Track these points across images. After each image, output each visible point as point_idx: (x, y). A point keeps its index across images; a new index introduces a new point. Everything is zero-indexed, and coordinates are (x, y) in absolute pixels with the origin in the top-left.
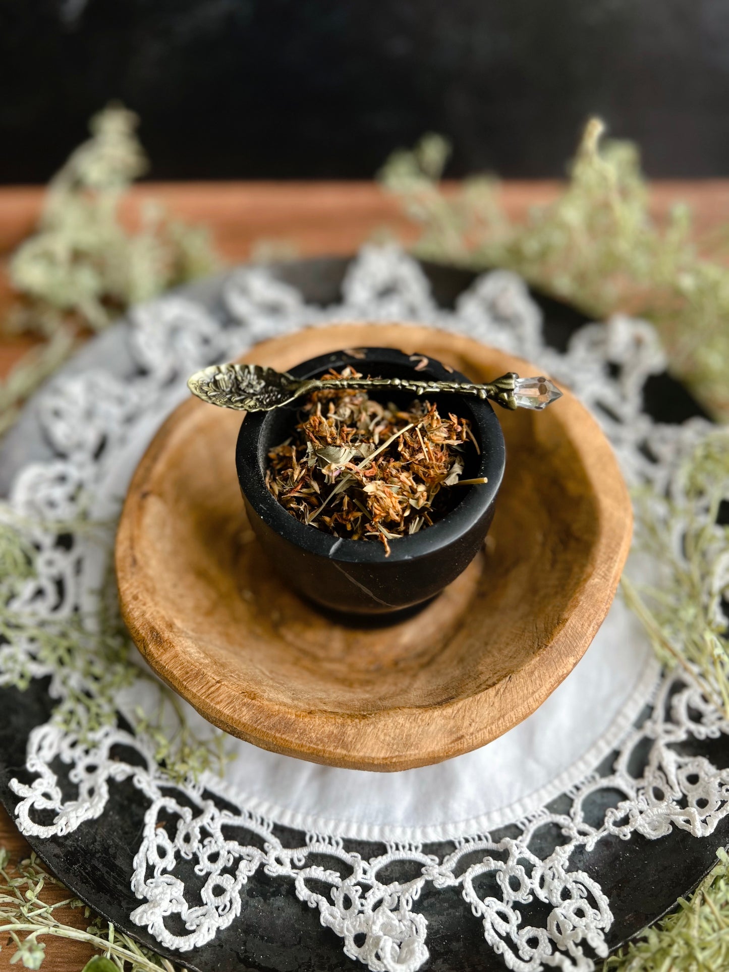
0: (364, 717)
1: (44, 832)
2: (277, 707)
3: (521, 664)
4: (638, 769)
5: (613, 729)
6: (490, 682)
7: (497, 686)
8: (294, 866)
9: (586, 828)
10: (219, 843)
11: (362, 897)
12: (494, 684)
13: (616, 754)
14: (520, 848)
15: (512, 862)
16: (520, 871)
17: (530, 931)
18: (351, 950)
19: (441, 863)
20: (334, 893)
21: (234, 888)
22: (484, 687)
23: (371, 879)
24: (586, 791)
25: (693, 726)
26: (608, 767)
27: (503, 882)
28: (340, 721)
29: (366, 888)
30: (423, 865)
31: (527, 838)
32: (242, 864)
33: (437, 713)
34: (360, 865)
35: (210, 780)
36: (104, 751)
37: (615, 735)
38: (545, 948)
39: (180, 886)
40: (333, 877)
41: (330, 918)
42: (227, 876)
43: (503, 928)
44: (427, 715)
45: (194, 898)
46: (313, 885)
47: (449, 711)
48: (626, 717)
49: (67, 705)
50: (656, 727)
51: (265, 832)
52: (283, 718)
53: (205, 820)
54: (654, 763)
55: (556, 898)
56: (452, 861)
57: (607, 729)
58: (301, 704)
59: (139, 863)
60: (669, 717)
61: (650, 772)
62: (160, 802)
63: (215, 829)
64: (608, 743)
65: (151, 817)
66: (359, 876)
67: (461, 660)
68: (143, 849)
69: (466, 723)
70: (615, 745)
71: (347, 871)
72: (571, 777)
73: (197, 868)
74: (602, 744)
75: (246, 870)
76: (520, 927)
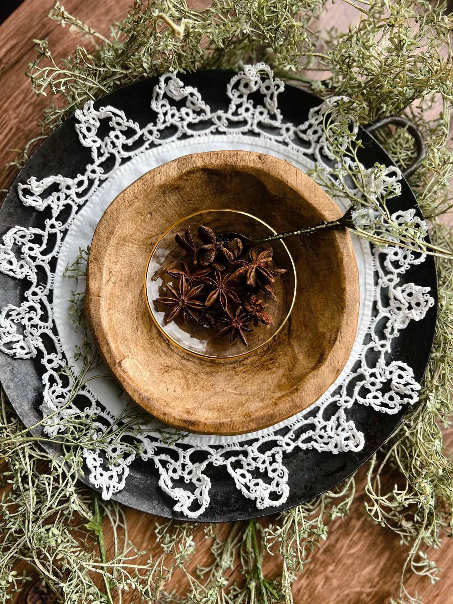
0: (297, 390)
1: (202, 511)
2: (262, 413)
3: (340, 322)
4: (386, 303)
5: (368, 293)
6: (333, 338)
7: (338, 339)
8: (294, 441)
9: (383, 342)
10: (262, 457)
11: (325, 431)
12: (336, 339)
13: (375, 303)
14: (365, 370)
15: (368, 378)
16: (373, 379)
17: (387, 395)
18: (335, 452)
19: (341, 396)
20: (314, 437)
21: (279, 465)
22: (332, 342)
23: (324, 423)
24: (373, 327)
25: (398, 271)
26: (375, 312)
27: (369, 386)
28: (290, 399)
29: (324, 428)
30: (336, 402)
31: (364, 363)
32: (277, 456)
33: (323, 368)
34: (315, 421)
35: (238, 439)
36: (190, 463)
37: (370, 295)
38: (397, 398)
39: (260, 481)
40: (310, 433)
41: (322, 449)
42: (274, 464)
43: (378, 402)
44: (320, 372)
45: (268, 481)
46: (306, 441)
47: (327, 363)
48: (369, 284)
49: (156, 459)
50: (384, 280)
51: (273, 438)
52: (268, 415)
53: (251, 455)
54: (392, 297)
55: (389, 377)
56: (344, 391)
57: (366, 295)
58: (267, 402)
59: (238, 486)
60: (387, 273)
61: (392, 302)
62: (228, 463)
63: (257, 454)
64: (369, 301)
65: (230, 470)
66: (319, 426)
67: (306, 326)
68: (236, 481)
69: (336, 363)
70: (373, 300)
71: (312, 427)
72: (364, 326)
73: (261, 471)
74: (367, 303)
75: (279, 457)
76: (383, 396)
